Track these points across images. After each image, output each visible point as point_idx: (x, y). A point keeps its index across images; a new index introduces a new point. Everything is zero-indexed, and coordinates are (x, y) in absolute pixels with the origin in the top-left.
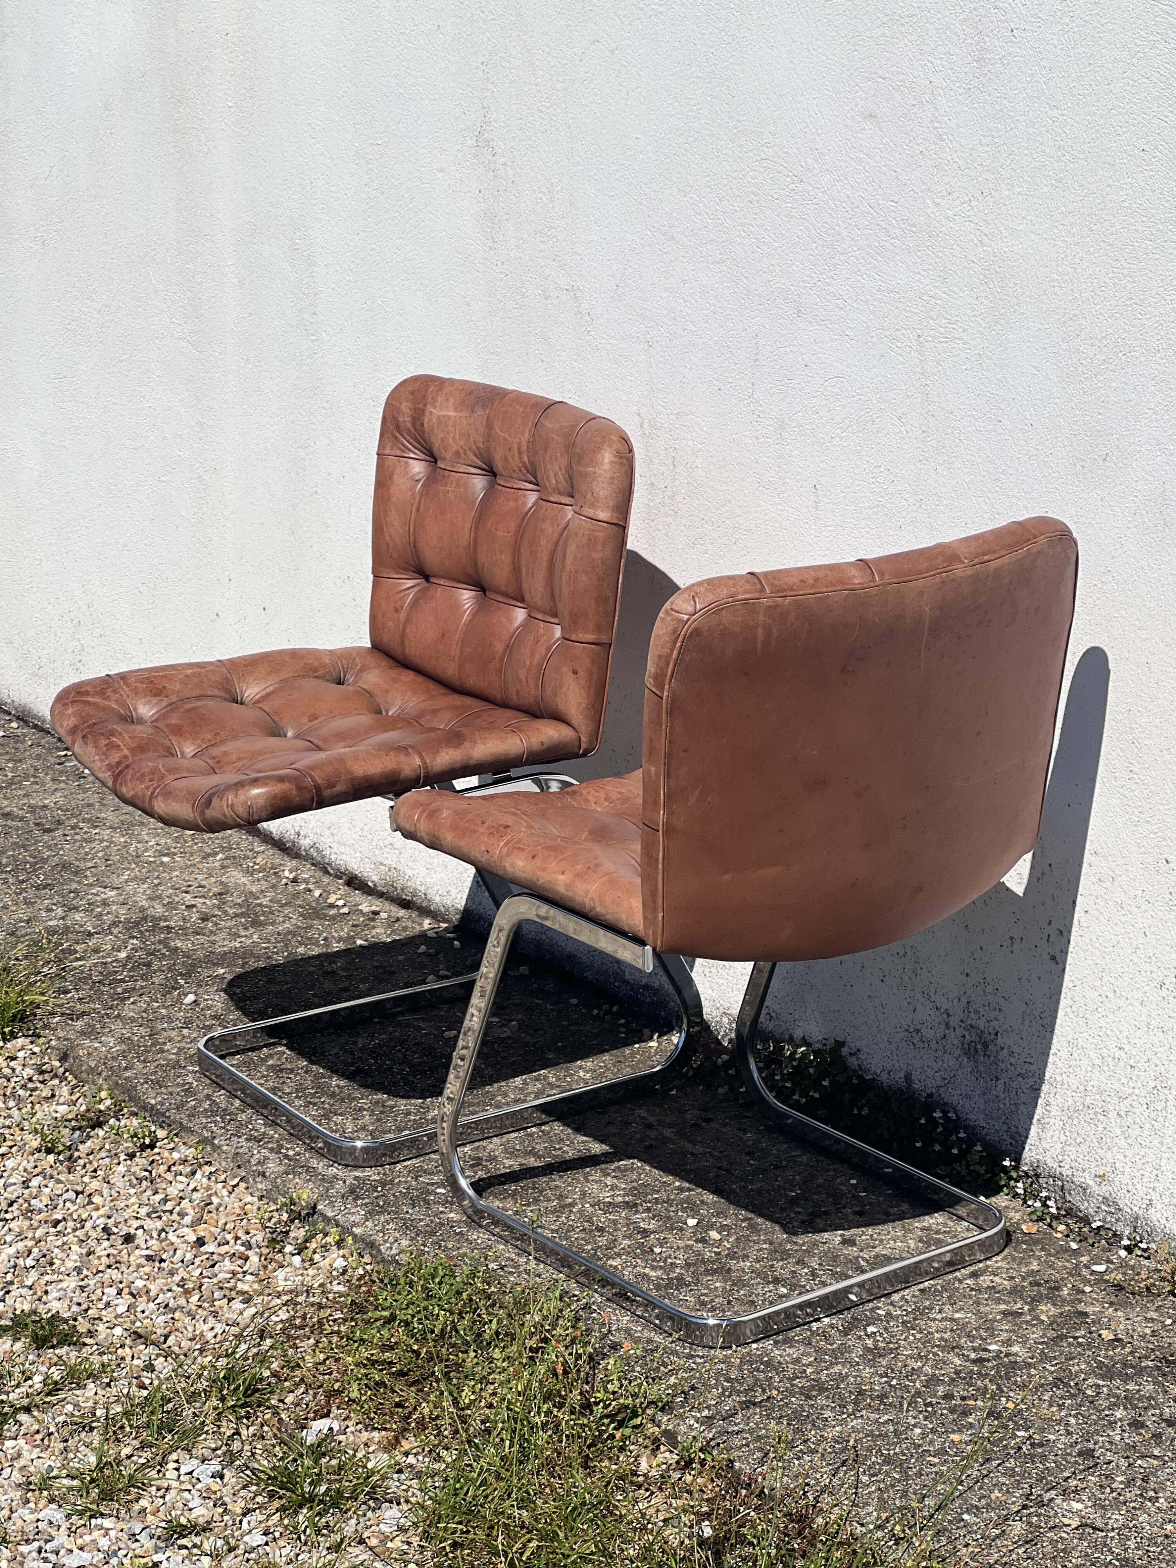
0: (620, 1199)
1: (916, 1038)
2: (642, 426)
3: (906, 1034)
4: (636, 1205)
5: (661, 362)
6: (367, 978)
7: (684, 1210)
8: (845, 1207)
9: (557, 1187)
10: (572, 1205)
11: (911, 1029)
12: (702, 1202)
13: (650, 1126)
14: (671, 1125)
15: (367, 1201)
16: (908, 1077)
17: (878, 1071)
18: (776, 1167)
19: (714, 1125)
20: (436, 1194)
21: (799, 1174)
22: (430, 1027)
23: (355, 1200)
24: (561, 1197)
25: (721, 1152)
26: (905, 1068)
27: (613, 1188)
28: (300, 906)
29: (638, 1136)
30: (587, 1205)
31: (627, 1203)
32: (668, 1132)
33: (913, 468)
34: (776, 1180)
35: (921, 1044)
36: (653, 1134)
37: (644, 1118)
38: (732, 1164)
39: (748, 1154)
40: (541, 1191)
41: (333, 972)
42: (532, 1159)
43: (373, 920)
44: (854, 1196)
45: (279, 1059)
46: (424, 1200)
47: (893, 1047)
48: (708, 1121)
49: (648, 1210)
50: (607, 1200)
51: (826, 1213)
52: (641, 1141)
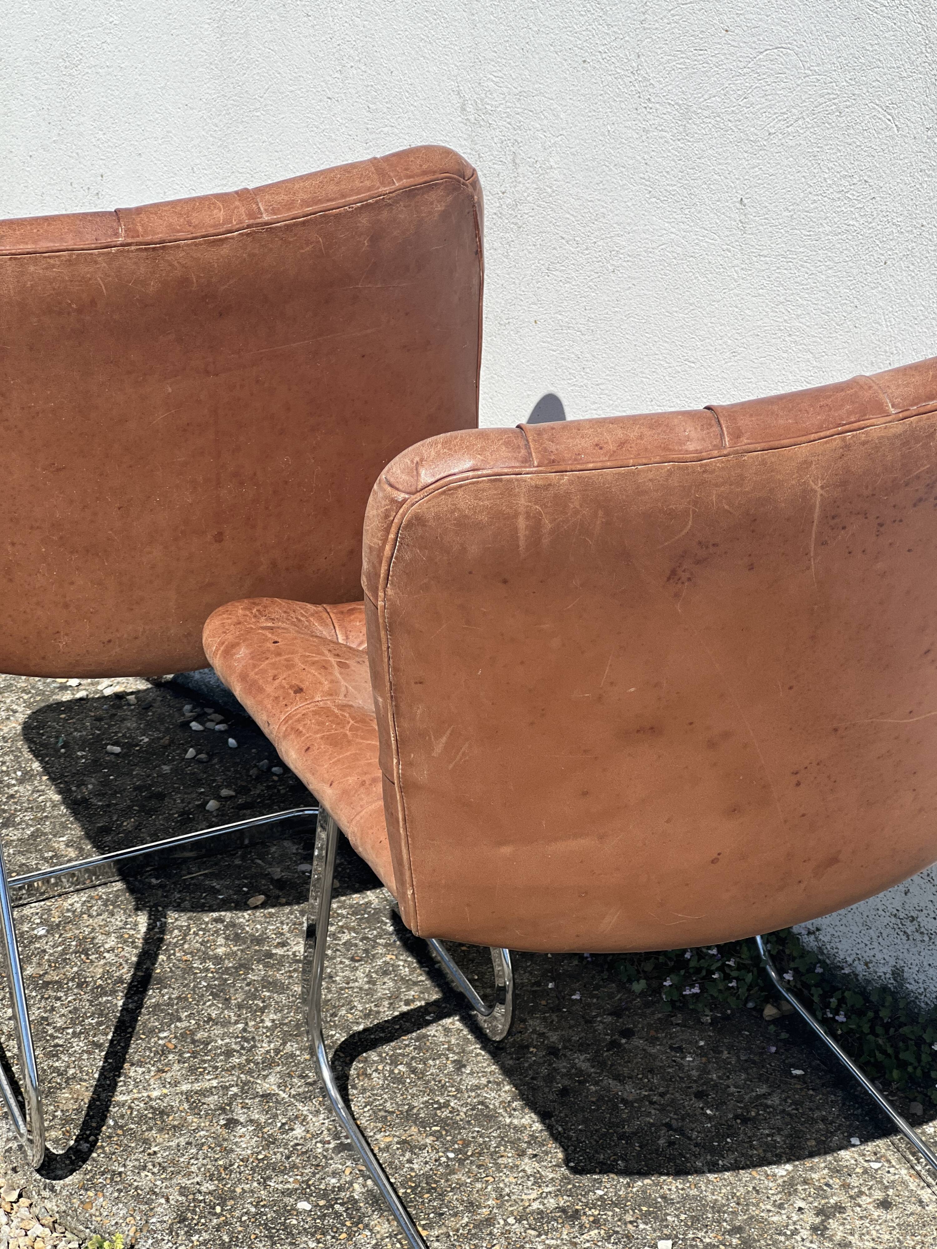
0: (551, 1203)
1: (910, 928)
2: (463, 109)
3: (893, 920)
4: (576, 1215)
5: (491, 22)
6: (130, 807)
7: (645, 1217)
8: (861, 1193)
9: (461, 1184)
10: (490, 1221)
11: (902, 916)
12: (664, 1197)
13: (553, 1051)
14: (582, 1047)
15: (206, 1236)
16: (897, 973)
17: (849, 960)
18: (745, 1120)
19: (638, 1042)
20: (299, 1213)
21: (779, 1130)
22: (228, 887)
23: (189, 1234)
24: (472, 1206)
25: (662, 1095)
26: (892, 962)
27: (538, 1181)
28: (24, 691)
29: (544, 1071)
30: (511, 1220)
31: (563, 1210)
32: (581, 1061)
33: (908, 179)
34: (752, 1147)
35: (918, 936)
36: (562, 1065)
37: (542, 1035)
38: (683, 1119)
39: (700, 1095)
40: (442, 1195)
41: (85, 800)
42: (414, 1130)
43: (120, 707)
44: (865, 1172)
45: (39, 965)
46: (286, 1227)
47: (873, 933)
48: (628, 1033)
49: (596, 1223)
50: (535, 1205)
51: (840, 1208)
52: (550, 1079)
